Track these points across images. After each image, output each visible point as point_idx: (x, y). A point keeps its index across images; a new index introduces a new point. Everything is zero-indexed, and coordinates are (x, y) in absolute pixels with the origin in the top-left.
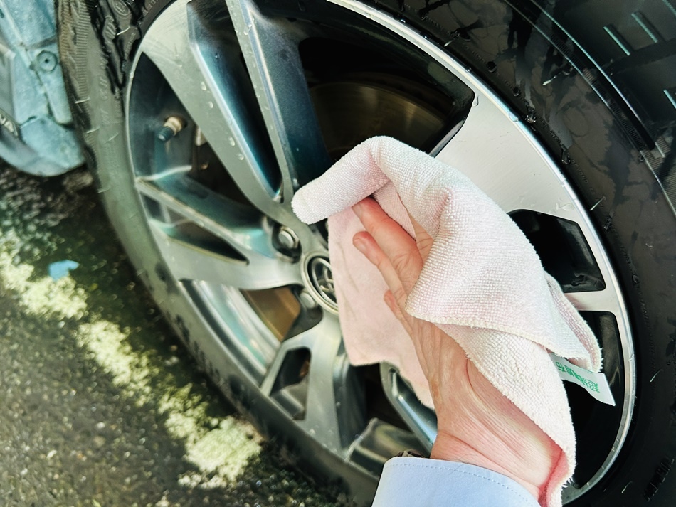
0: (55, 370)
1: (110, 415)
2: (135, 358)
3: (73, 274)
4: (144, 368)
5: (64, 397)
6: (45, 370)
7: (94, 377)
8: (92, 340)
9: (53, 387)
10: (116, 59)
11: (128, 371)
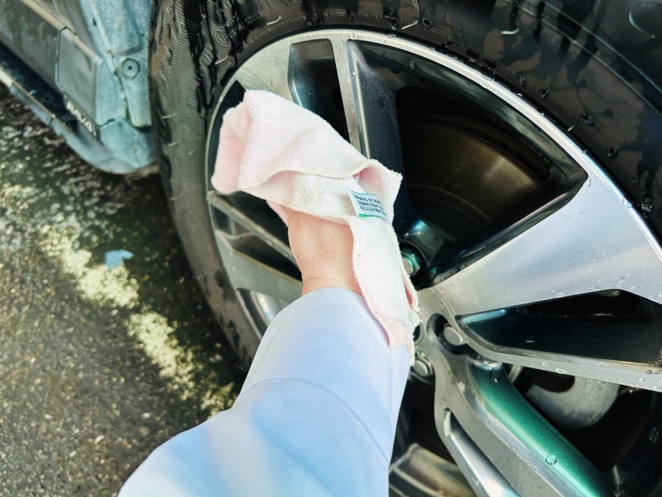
0: (107, 357)
1: (155, 406)
2: (181, 352)
3: (127, 263)
4: (189, 363)
5: (113, 384)
6: (97, 356)
7: (142, 368)
8: (141, 331)
9: (105, 374)
10: (208, 83)
11: (174, 365)
